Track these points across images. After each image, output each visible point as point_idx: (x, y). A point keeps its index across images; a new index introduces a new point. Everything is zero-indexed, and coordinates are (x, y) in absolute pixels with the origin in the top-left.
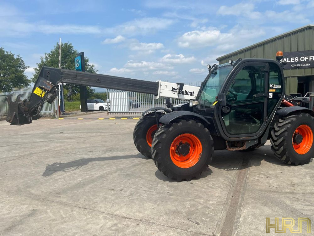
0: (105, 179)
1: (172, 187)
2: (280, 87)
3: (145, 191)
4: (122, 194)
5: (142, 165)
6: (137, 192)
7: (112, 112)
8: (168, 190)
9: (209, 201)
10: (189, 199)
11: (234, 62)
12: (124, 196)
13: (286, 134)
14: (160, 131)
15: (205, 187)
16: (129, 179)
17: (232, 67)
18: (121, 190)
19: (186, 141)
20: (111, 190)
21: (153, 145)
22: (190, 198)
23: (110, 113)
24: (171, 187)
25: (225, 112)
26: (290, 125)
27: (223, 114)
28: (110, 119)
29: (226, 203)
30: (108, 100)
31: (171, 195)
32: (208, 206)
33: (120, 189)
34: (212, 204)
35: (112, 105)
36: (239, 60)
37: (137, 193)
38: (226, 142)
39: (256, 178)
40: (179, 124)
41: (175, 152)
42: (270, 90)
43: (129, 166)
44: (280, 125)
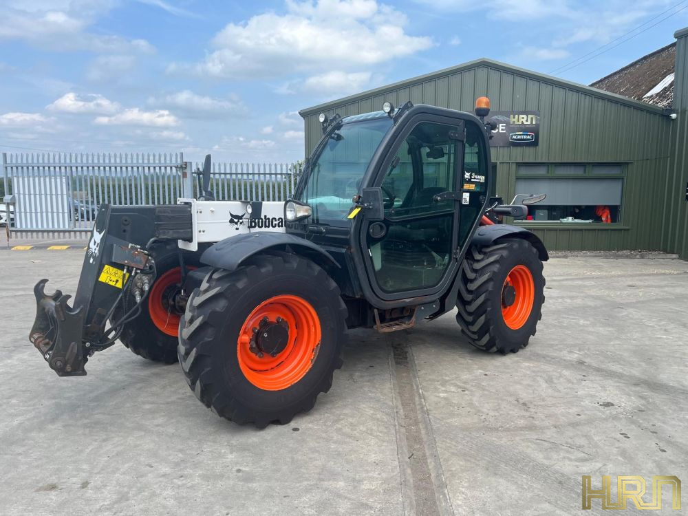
0: (20, 450)
1: (245, 450)
2: (482, 179)
3: (164, 475)
4: (88, 500)
5: (139, 385)
6: (139, 485)
7: (22, 231)
8: (237, 463)
9: (360, 481)
10: (306, 483)
11: (396, 110)
12: (98, 507)
13: (490, 286)
14: (206, 291)
15: (336, 437)
16: (104, 440)
17: (392, 121)
18: (85, 485)
19: (278, 316)
20: (46, 489)
21: (185, 332)
22: (307, 480)
23: (13, 233)
24: (243, 449)
25: (374, 237)
26: (497, 266)
27: (371, 241)
28: (13, 249)
29: (404, 483)
30: (7, 198)
31: (249, 478)
32: (364, 501)
33: (77, 481)
34: (372, 493)
35: (20, 212)
36: (406, 107)
37: (140, 491)
38: (376, 311)
39: (442, 395)
40: (263, 270)
41: (248, 346)
42: (466, 186)
43: (95, 393)
44: (477, 266)
